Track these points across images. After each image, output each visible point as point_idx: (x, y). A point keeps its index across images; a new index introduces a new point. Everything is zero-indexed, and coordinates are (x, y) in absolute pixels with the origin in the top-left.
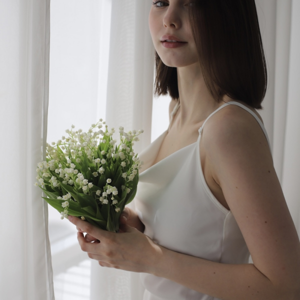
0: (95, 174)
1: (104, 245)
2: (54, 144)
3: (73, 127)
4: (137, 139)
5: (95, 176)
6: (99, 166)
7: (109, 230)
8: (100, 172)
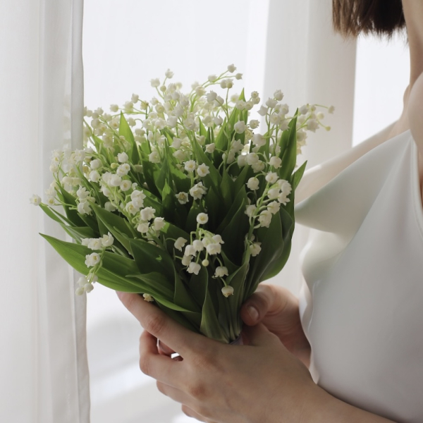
0: (182, 197)
1: (190, 367)
2: (115, 108)
3: (169, 75)
4: (312, 127)
5: (182, 202)
6: (193, 180)
7: (209, 335)
8: (192, 195)
